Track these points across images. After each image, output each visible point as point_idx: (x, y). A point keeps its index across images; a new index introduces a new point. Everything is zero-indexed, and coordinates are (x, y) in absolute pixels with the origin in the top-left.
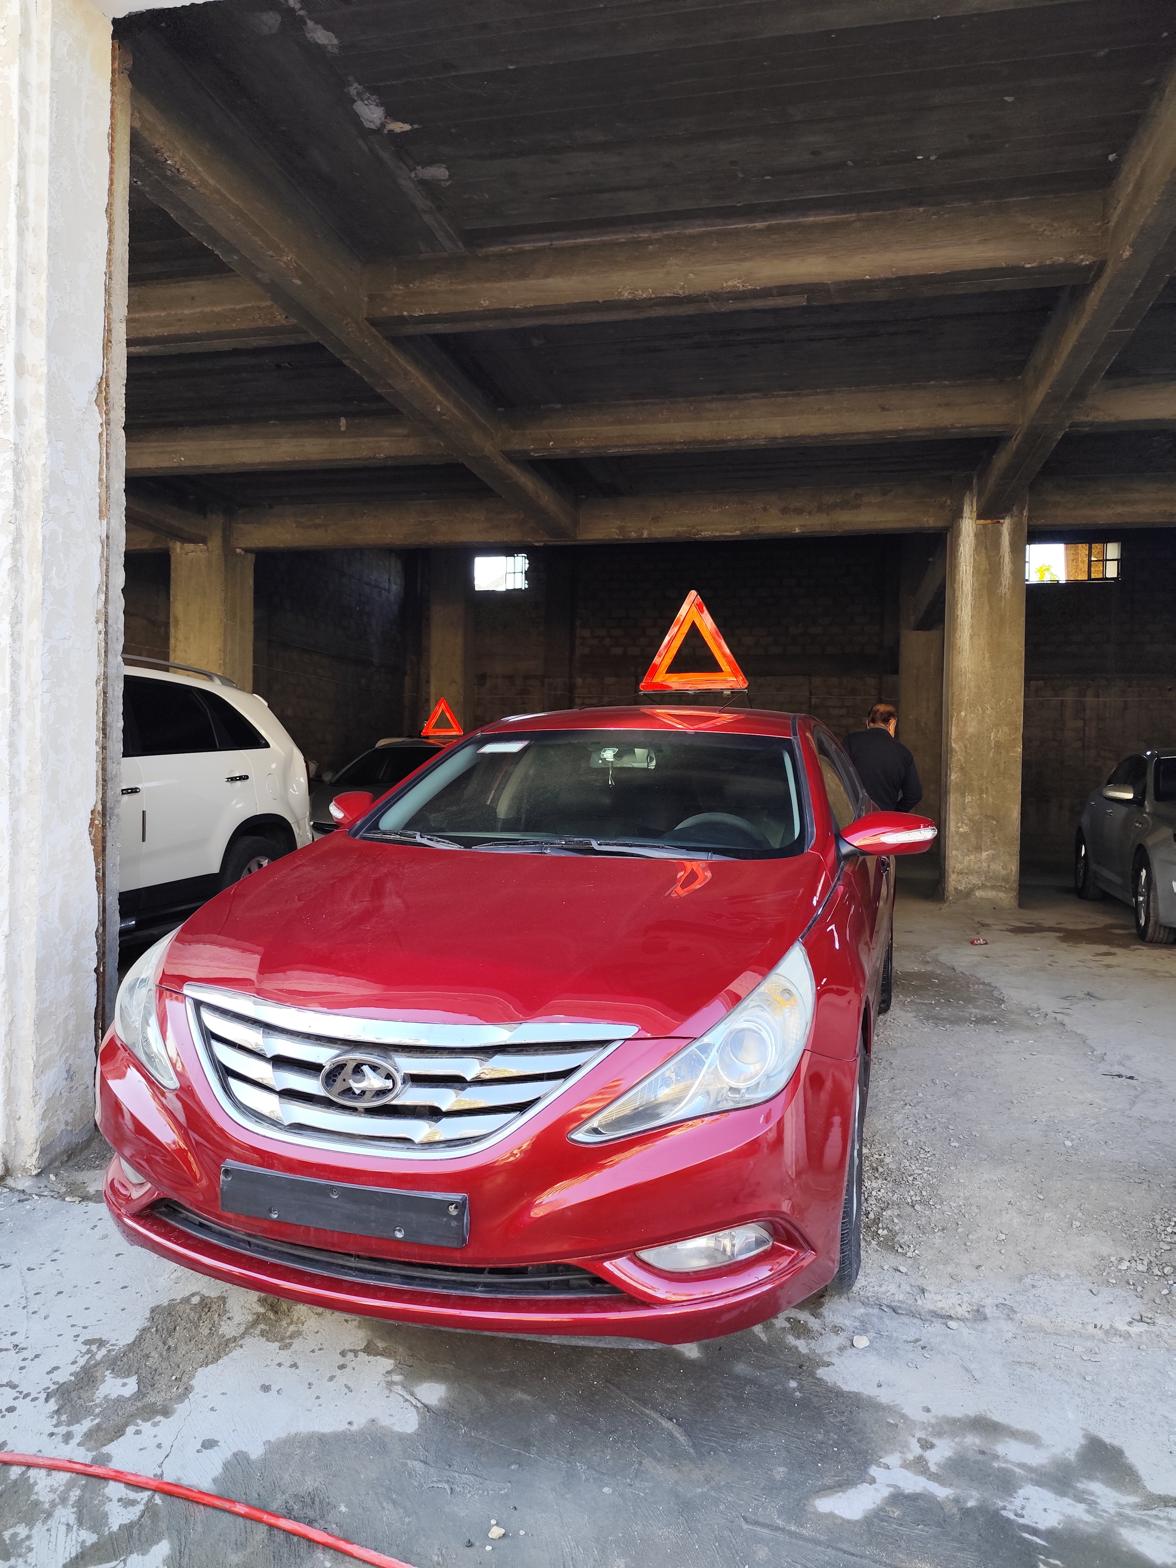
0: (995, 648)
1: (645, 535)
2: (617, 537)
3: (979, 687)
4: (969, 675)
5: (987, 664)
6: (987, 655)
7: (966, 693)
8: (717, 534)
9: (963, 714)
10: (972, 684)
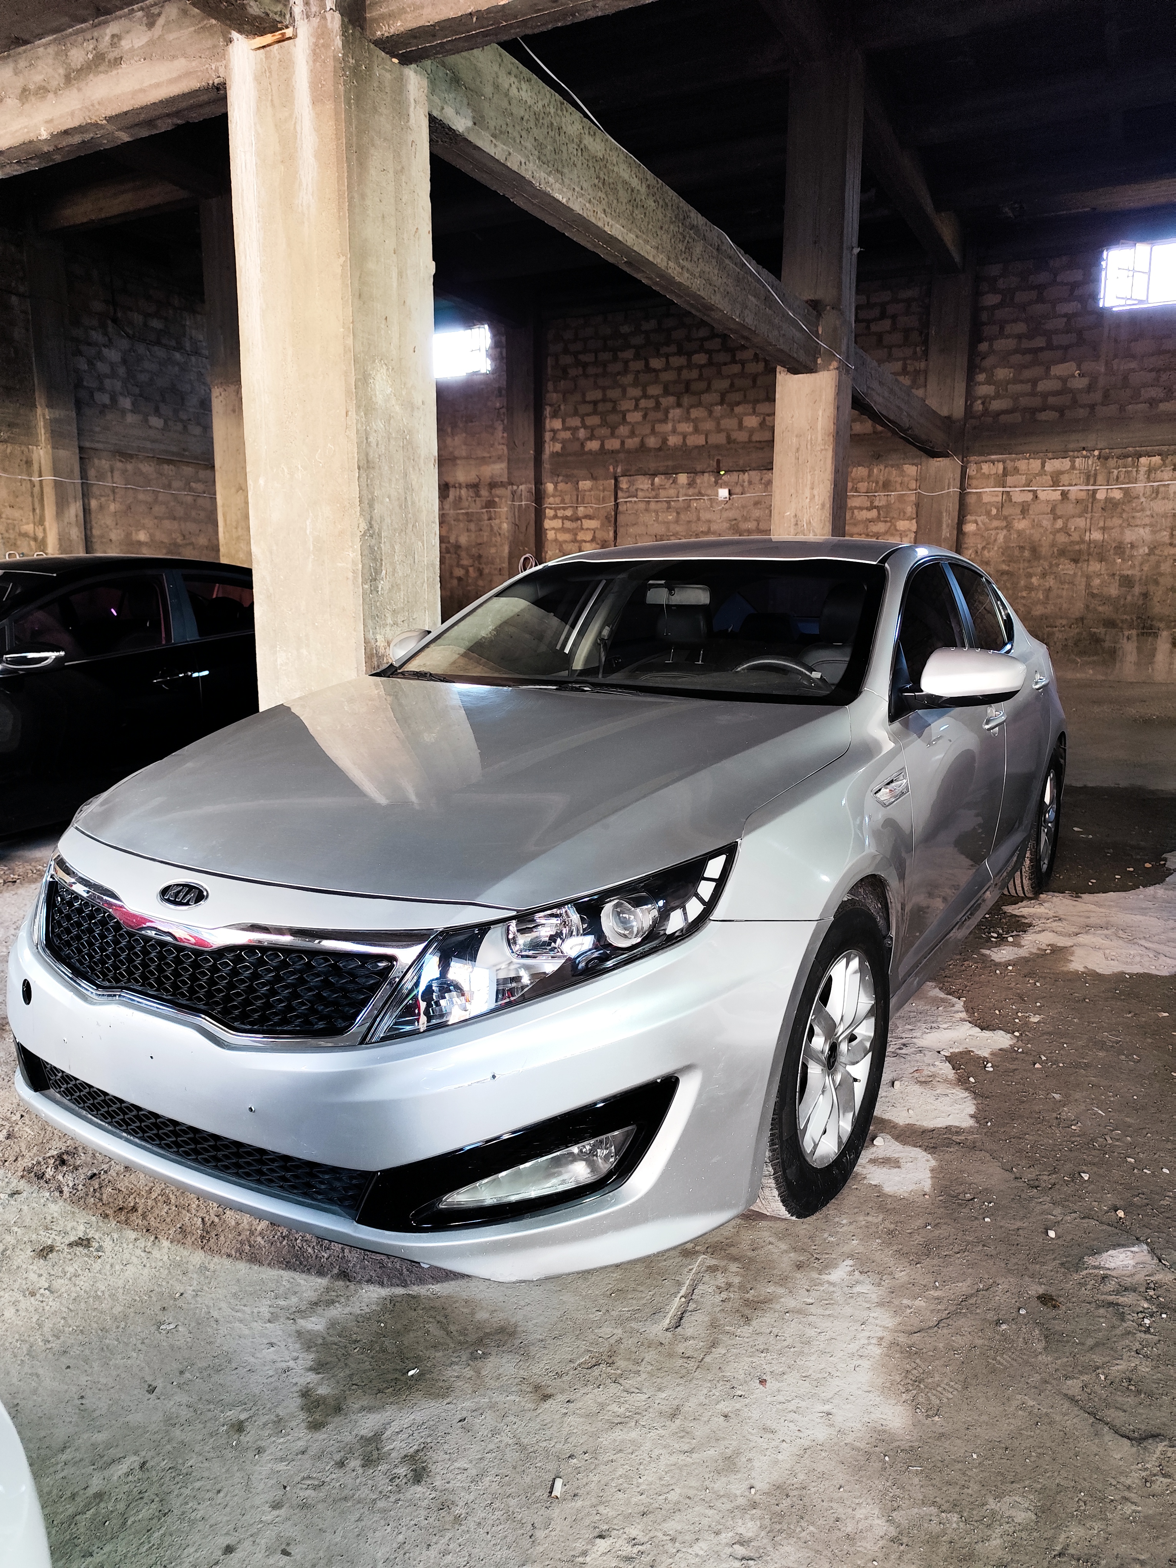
0: (300, 332)
3: (281, 425)
5: (291, 369)
6: (290, 350)
7: (262, 438)
9: (261, 482)
10: (271, 417)
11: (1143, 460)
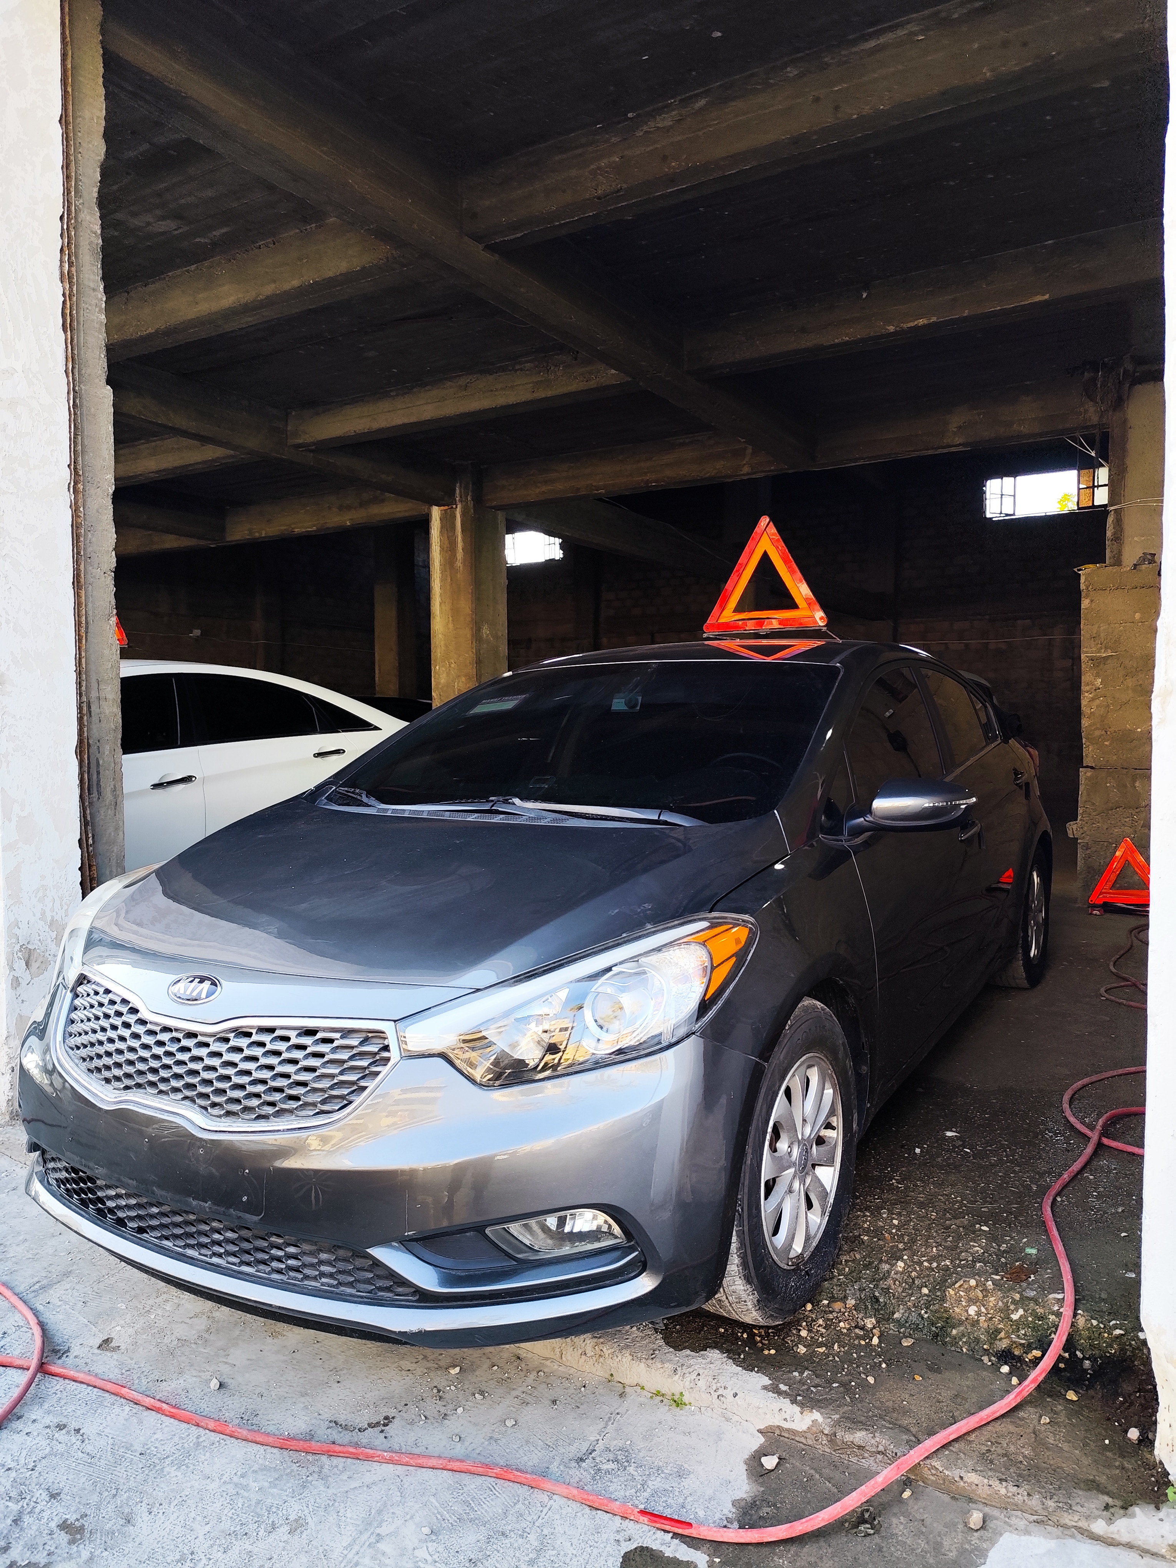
0: (455, 612)
1: (263, 535)
2: (248, 537)
3: (446, 646)
4: (440, 636)
5: (451, 626)
6: (451, 618)
7: (439, 651)
8: (304, 530)
9: (437, 668)
10: (442, 643)
11: (1019, 622)
